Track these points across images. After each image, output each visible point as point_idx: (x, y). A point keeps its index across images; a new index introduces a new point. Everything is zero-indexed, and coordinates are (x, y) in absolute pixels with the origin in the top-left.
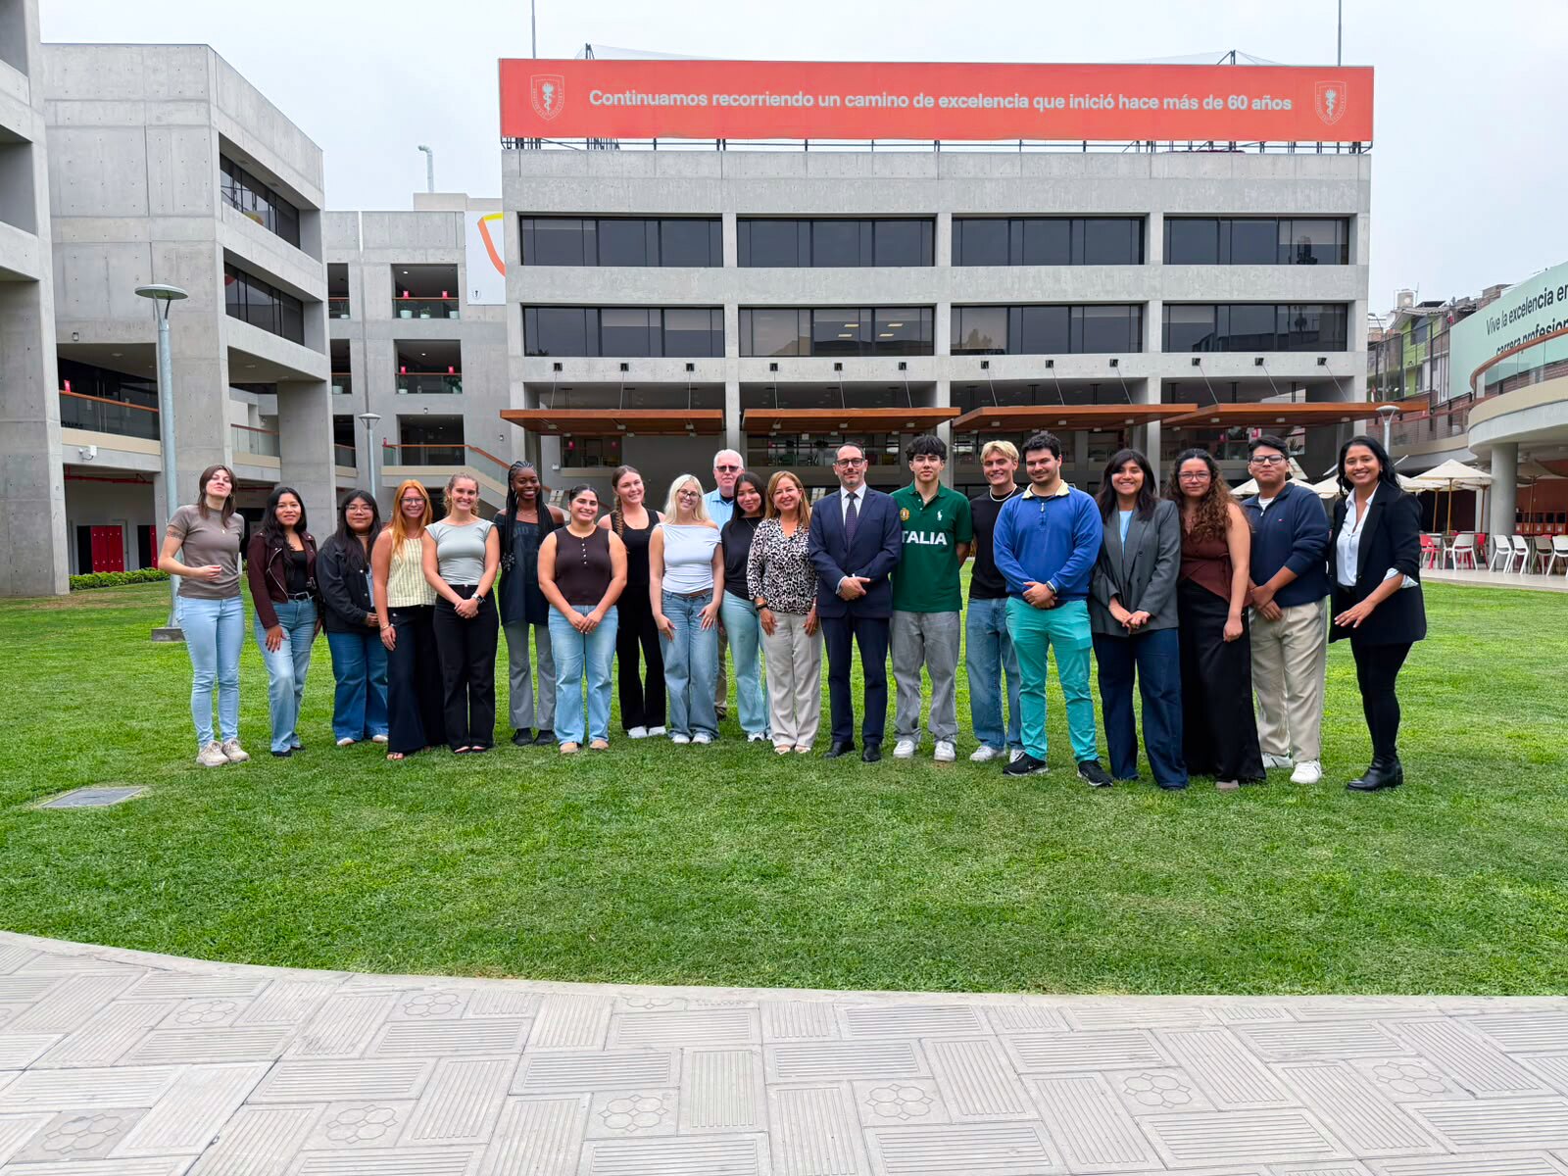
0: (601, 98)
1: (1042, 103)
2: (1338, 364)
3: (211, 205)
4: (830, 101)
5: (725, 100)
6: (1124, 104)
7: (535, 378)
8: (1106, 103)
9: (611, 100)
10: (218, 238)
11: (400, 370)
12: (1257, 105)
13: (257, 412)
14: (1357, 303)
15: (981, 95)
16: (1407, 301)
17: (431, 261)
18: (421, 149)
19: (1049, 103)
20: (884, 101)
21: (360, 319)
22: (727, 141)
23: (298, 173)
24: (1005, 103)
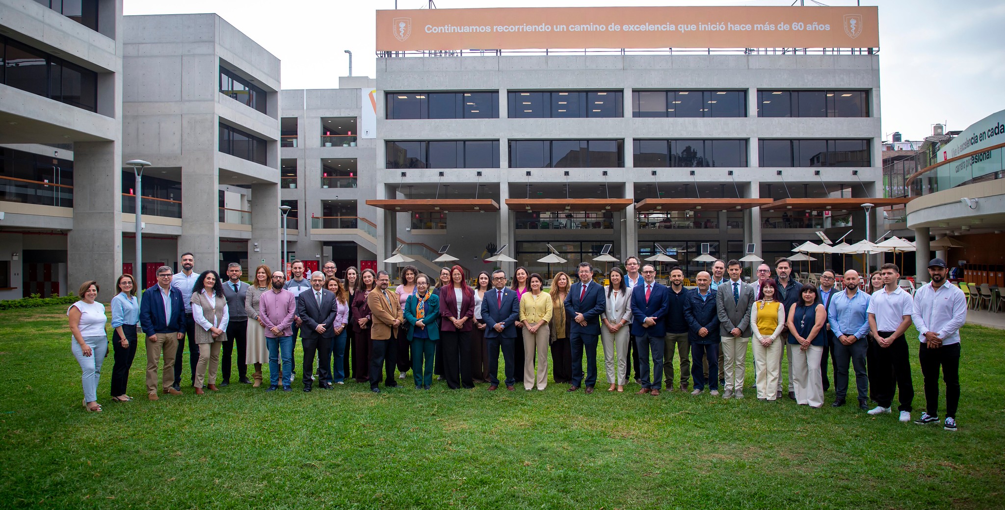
0: (431, 29)
1: (682, 28)
2: (864, 174)
3: (213, 95)
4: (561, 28)
5: (500, 29)
6: (731, 27)
7: (391, 181)
8: (721, 27)
9: (437, 30)
10: (216, 112)
11: (324, 176)
12: (809, 27)
13: (246, 198)
14: (875, 139)
15: (647, 24)
16: (939, 131)
17: (343, 115)
18: (346, 52)
19: (687, 28)
20: (592, 28)
21: (303, 147)
22: (502, 51)
23: (265, 73)
24: (661, 28)
